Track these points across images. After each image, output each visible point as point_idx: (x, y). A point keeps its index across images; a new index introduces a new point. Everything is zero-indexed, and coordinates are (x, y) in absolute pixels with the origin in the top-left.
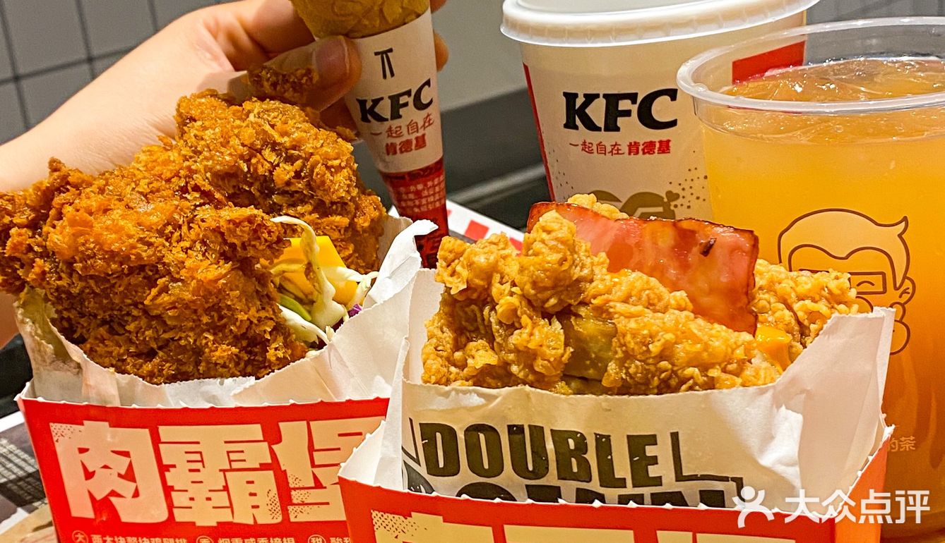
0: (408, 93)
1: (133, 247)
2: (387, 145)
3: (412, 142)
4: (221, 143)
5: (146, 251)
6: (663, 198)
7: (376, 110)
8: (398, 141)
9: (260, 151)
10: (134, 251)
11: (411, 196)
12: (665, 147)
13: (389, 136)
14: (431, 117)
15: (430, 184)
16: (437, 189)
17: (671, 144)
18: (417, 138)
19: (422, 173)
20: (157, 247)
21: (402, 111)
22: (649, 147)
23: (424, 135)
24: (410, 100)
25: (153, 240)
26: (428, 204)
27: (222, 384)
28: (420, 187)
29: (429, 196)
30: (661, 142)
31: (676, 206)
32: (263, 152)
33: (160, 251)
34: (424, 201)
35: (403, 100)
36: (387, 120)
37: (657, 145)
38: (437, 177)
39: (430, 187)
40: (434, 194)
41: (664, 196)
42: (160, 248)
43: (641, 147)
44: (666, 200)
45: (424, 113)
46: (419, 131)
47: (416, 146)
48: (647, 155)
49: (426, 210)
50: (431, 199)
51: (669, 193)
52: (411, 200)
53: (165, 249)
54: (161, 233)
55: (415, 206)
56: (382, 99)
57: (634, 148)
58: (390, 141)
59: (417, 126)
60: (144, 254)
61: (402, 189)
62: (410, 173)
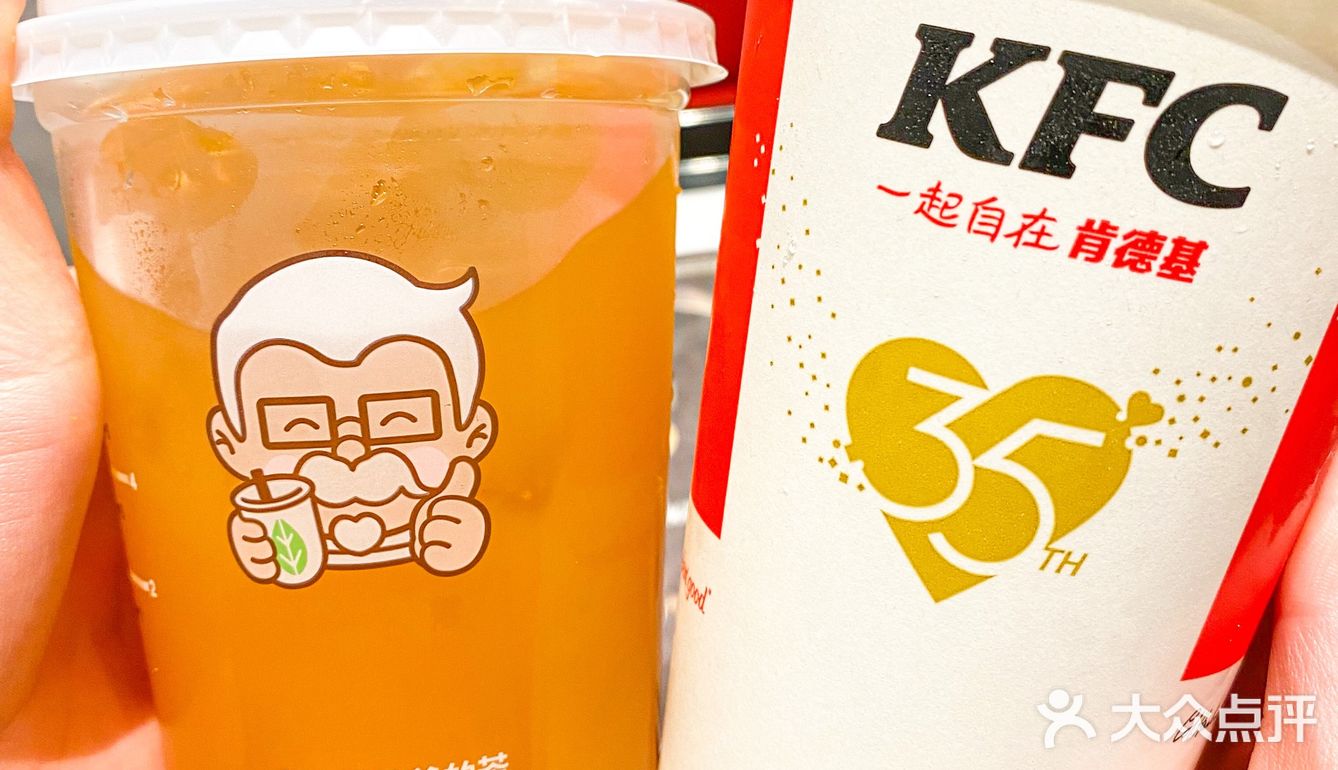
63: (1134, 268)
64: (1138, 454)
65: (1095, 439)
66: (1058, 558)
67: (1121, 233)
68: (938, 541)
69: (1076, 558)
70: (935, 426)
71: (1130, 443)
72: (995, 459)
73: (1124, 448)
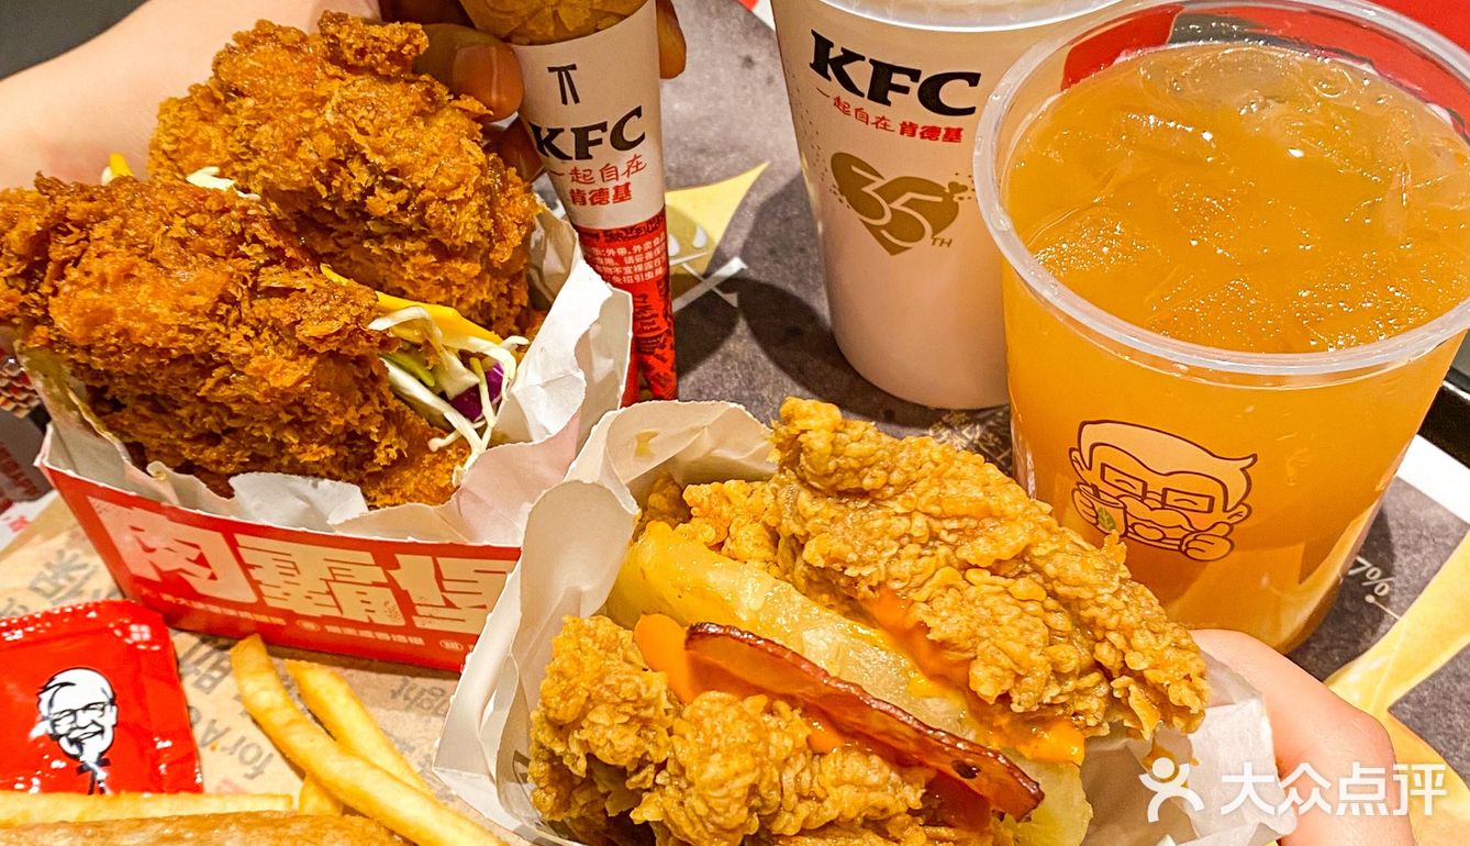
0: (603, 127)
1: (174, 340)
2: (572, 191)
3: (608, 193)
4: (284, 152)
5: (192, 341)
6: (944, 188)
7: (554, 142)
8: (587, 189)
9: (343, 163)
10: (175, 345)
11: (610, 261)
12: (954, 135)
13: (573, 180)
14: (639, 160)
15: (637, 248)
16: (649, 255)
17: (962, 133)
18: (617, 188)
19: (624, 234)
20: (209, 334)
21: (592, 150)
22: (931, 133)
23: (627, 185)
24: (606, 137)
25: (201, 327)
26: (633, 274)
27: (315, 486)
28: (622, 251)
29: (636, 264)
30: (948, 130)
31: (961, 198)
32: (349, 165)
33: (213, 340)
34: (628, 270)
35: (593, 136)
36: (570, 158)
37: (943, 132)
38: (648, 240)
39: (638, 253)
40: (644, 261)
41: (947, 187)
42: (212, 335)
43: (919, 131)
44: (947, 191)
45: (630, 154)
46: (620, 177)
47: (616, 197)
48: (927, 140)
49: (632, 281)
50: (640, 268)
51: (953, 185)
52: (609, 266)
53: (220, 337)
54: (212, 315)
55: (615, 274)
56: (562, 130)
57: (908, 129)
58: (575, 186)
59: (616, 171)
60: (190, 346)
61: (597, 251)
62: (605, 232)
63: (930, 138)
64: (960, 202)
65: (940, 199)
66: (938, 242)
67: (920, 126)
68: (884, 232)
69: (947, 240)
70: (868, 189)
71: (955, 199)
72: (897, 205)
73: (953, 202)
